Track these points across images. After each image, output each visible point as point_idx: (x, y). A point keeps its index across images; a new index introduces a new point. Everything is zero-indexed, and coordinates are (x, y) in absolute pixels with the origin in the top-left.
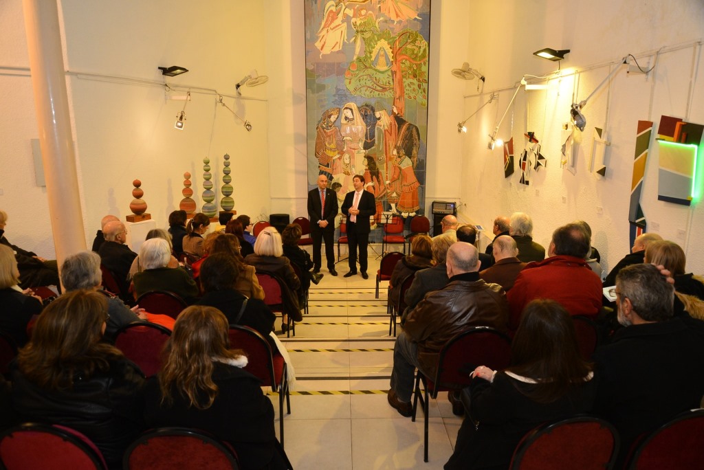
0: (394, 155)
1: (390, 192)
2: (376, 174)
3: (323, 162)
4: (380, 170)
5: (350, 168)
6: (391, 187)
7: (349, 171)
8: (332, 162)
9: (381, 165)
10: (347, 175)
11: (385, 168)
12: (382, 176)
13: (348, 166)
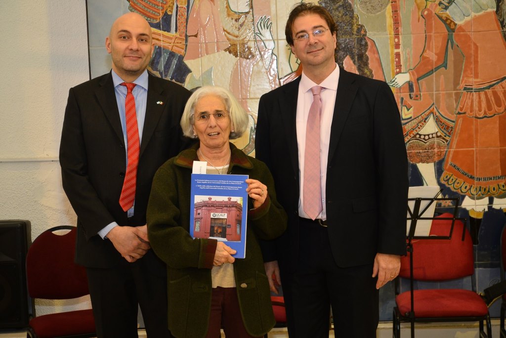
1: (411, 118)
2: (356, 51)
3: (149, 10)
4: (371, 32)
5: (254, 31)
6: (414, 99)
7: (249, 40)
8: (182, 7)
9: (372, 13)
10: (241, 57)
11: (387, 25)
12: (376, 56)
13: (246, 21)
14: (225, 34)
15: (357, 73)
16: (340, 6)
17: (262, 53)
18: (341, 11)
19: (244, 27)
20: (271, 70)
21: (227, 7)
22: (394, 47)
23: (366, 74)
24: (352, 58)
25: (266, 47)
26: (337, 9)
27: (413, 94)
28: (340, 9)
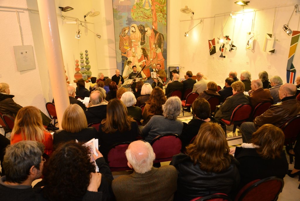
0: (153, 47)
2: (146, 56)
3: (123, 52)
6: (153, 62)
8: (127, 51)
9: (148, 52)
10: (134, 57)
13: (134, 53)
14: (132, 55)
21: (132, 51)
22: (151, 56)
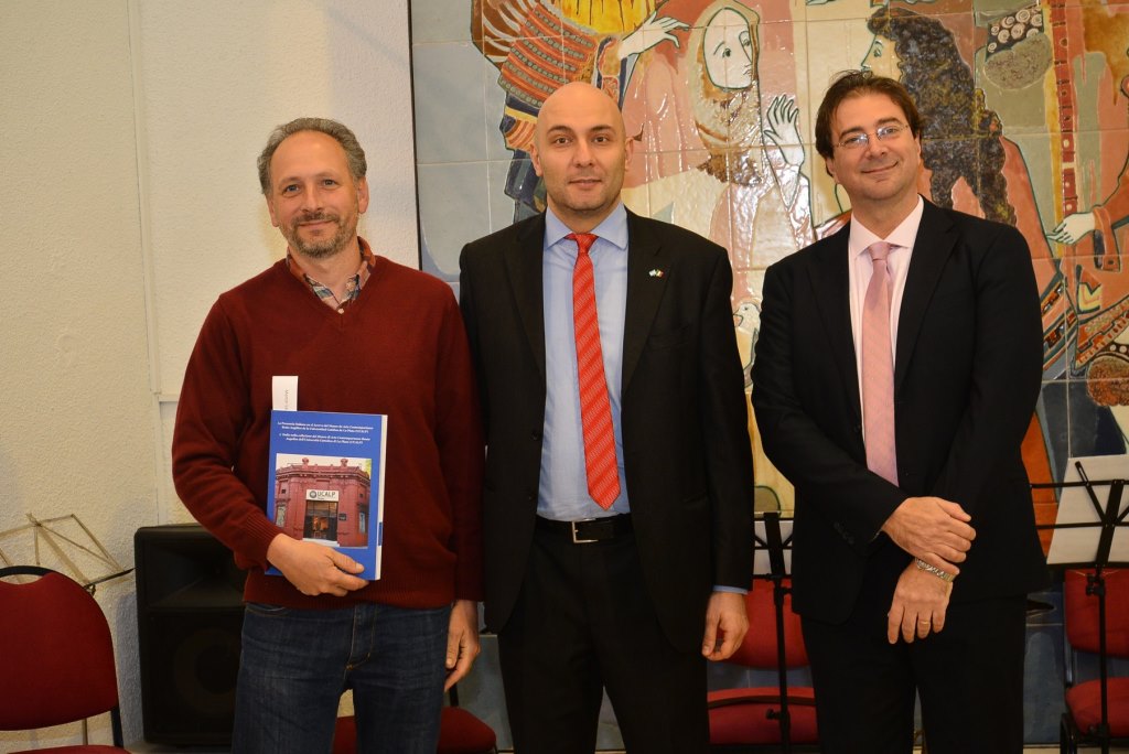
1: (1098, 308)
2: (978, 167)
3: (540, 86)
4: (1010, 128)
5: (761, 126)
6: (1104, 269)
7: (750, 147)
8: (610, 79)
9: (1013, 87)
10: (733, 181)
11: (1046, 110)
12: (1023, 177)
13: (745, 105)
14: (700, 134)
15: (981, 215)
16: (944, 73)
17: (778, 173)
18: (947, 83)
19: (739, 119)
20: (797, 208)
21: (703, 77)
22: (1061, 158)
23: (1000, 215)
24: (971, 182)
25: (786, 161)
26: (938, 79)
27: (1102, 259)
28: (944, 78)
